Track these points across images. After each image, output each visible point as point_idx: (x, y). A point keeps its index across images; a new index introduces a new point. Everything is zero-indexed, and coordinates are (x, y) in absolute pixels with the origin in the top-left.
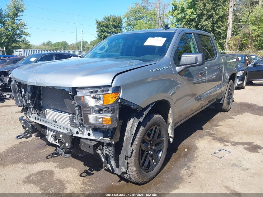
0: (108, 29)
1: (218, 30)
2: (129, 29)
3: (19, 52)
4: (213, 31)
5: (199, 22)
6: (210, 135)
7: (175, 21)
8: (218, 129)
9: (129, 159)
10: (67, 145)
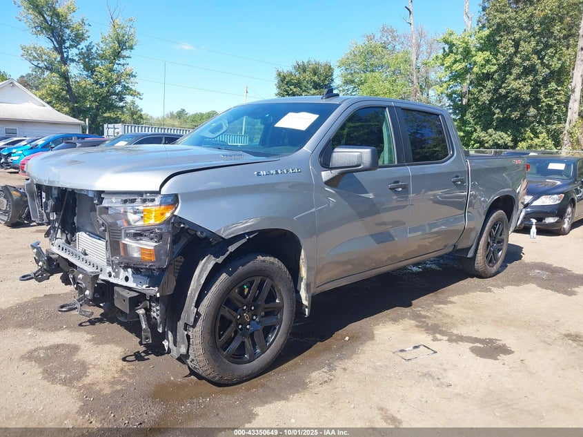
0: (301, 89)
1: (546, 101)
2: (349, 92)
3: (113, 130)
4: (536, 102)
5: (503, 82)
6: (416, 317)
7: (447, 79)
8: (443, 308)
9: (191, 329)
10: (87, 292)
